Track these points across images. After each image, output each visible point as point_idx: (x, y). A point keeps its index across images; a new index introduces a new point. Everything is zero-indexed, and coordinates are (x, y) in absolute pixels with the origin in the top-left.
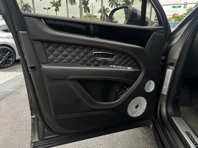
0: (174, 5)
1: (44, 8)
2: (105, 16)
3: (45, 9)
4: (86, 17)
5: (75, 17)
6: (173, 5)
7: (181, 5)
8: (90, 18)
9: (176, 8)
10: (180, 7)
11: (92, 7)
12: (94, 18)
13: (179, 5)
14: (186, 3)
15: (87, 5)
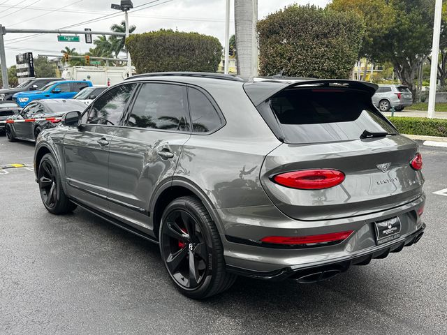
0: (62, 35)
7: (78, 35)
9: (67, 40)
10: (77, 39)
13: (74, 35)
14: (89, 31)
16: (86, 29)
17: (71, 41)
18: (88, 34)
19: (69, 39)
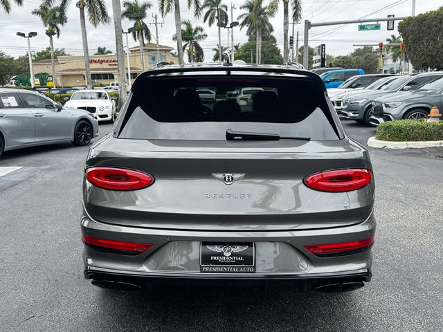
0: (363, 24)
1: (19, 34)
2: (194, 47)
3: (23, 35)
4: (139, 50)
5: (107, 50)
6: (360, 24)
7: (379, 23)
8: (152, 53)
9: (367, 29)
10: (377, 27)
11: (156, 24)
12: (163, 54)
13: (375, 23)
14: (392, 18)
15: (142, 18)
16: (388, 16)
17: (372, 29)
18: (390, 20)
19: (370, 28)
